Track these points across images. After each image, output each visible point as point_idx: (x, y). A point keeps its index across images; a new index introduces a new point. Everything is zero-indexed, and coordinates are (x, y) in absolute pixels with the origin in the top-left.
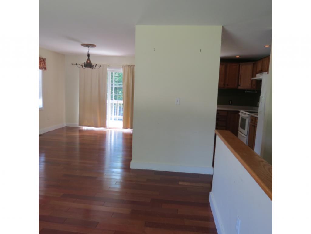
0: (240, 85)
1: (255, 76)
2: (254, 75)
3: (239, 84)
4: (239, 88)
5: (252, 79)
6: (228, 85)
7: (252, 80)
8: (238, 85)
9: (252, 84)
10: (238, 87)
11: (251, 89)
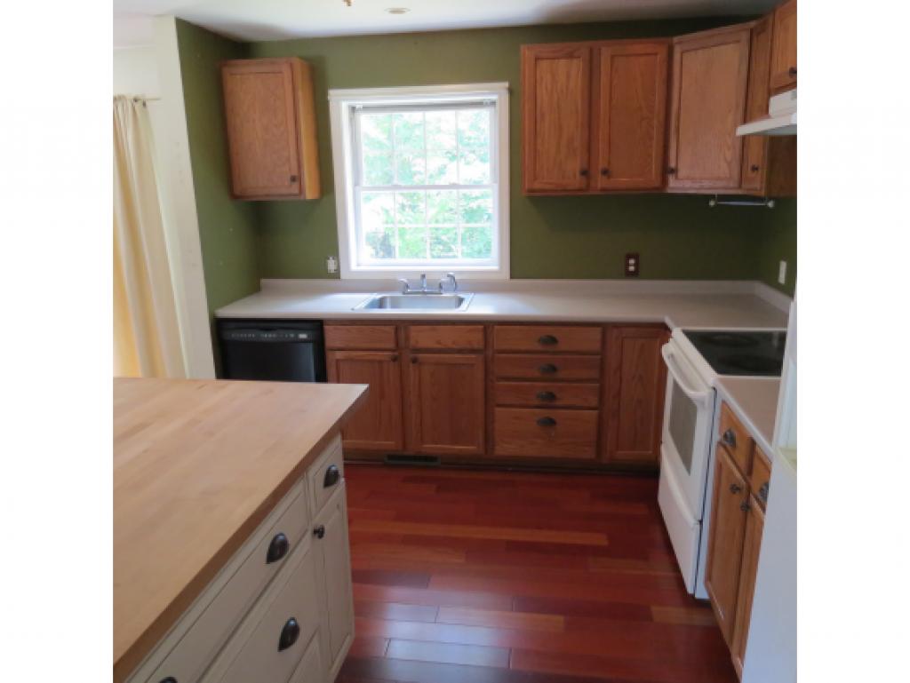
0: (674, 171)
1: (765, 112)
2: (752, 107)
3: (672, 164)
4: (675, 185)
5: (744, 130)
6: (605, 172)
7: (745, 139)
8: (667, 171)
9: (743, 159)
10: (665, 182)
11: (740, 192)
